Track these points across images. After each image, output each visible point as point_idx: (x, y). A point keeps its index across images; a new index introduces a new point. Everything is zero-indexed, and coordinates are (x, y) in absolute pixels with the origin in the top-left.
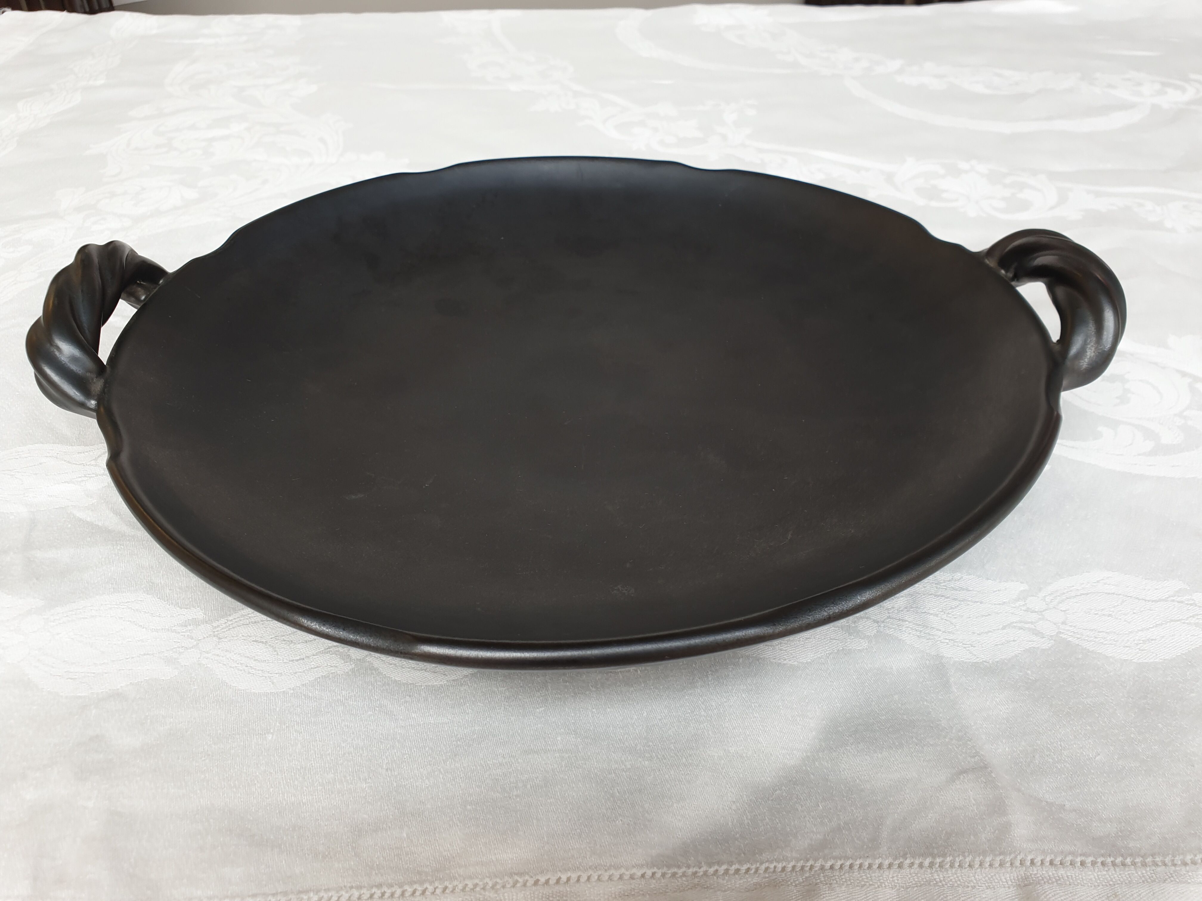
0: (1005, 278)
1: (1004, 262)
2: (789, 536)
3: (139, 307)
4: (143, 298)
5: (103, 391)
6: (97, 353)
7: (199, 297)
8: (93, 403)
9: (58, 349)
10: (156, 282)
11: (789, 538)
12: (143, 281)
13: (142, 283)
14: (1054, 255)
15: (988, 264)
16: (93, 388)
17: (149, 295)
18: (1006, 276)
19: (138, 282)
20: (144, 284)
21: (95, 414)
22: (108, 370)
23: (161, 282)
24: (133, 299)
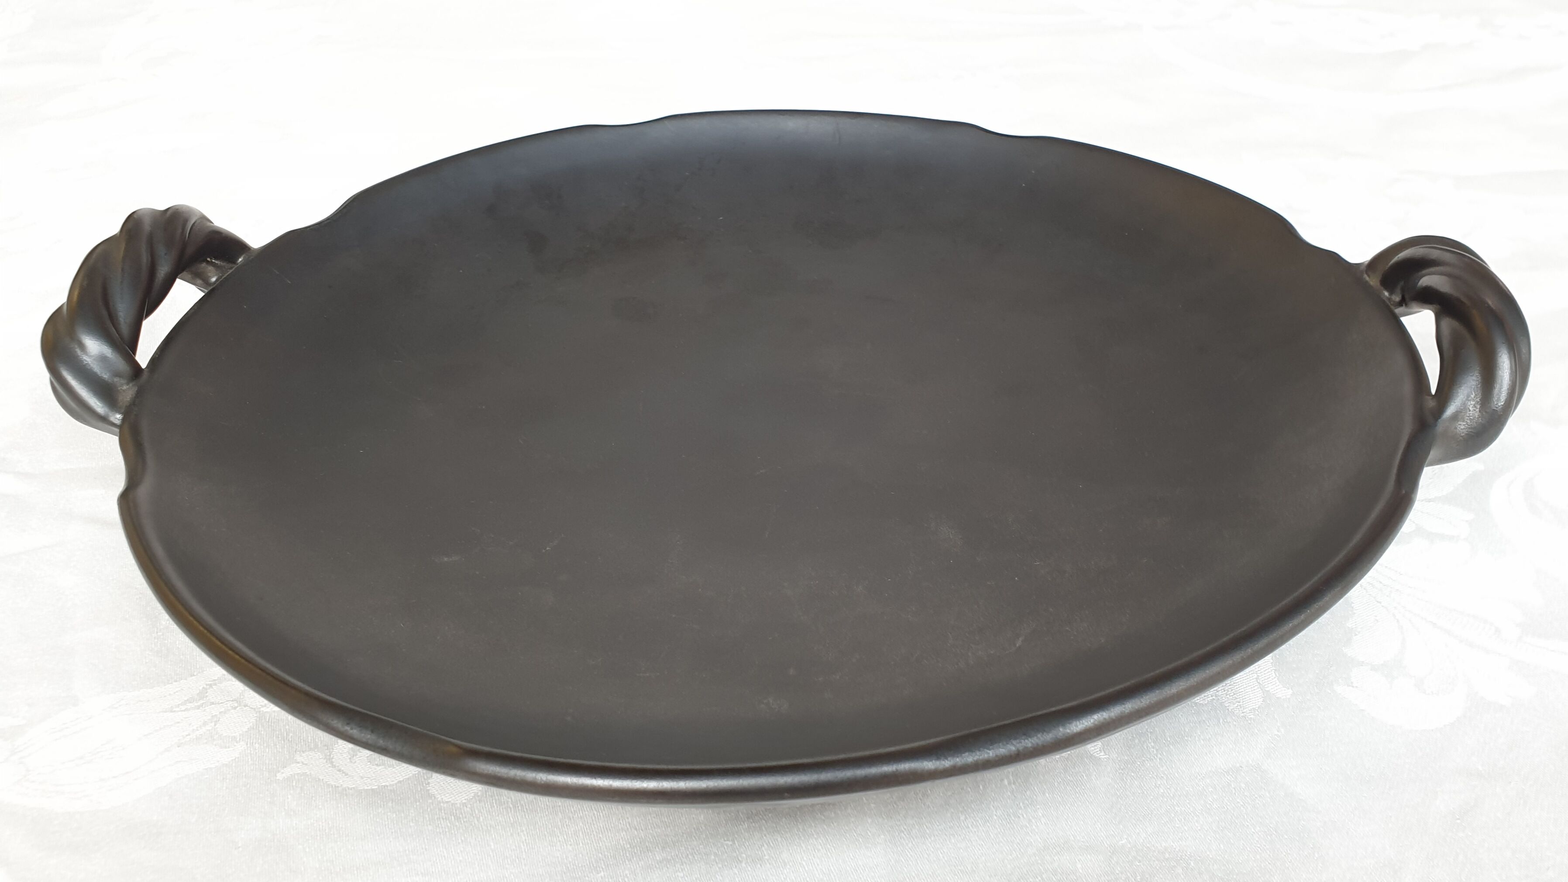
0: (1388, 302)
1: (1388, 281)
2: (1019, 643)
3: (206, 291)
4: (214, 279)
5: (134, 403)
6: (134, 353)
7: (289, 282)
8: (117, 418)
9: (82, 347)
10: (233, 261)
11: (1017, 645)
12: (216, 259)
13: (213, 261)
14: (1441, 274)
15: (1367, 282)
16: (120, 398)
17: (221, 277)
18: (1389, 299)
19: (209, 259)
20: (216, 262)
21: (117, 430)
22: (145, 376)
23: (240, 260)
24: (199, 282)
